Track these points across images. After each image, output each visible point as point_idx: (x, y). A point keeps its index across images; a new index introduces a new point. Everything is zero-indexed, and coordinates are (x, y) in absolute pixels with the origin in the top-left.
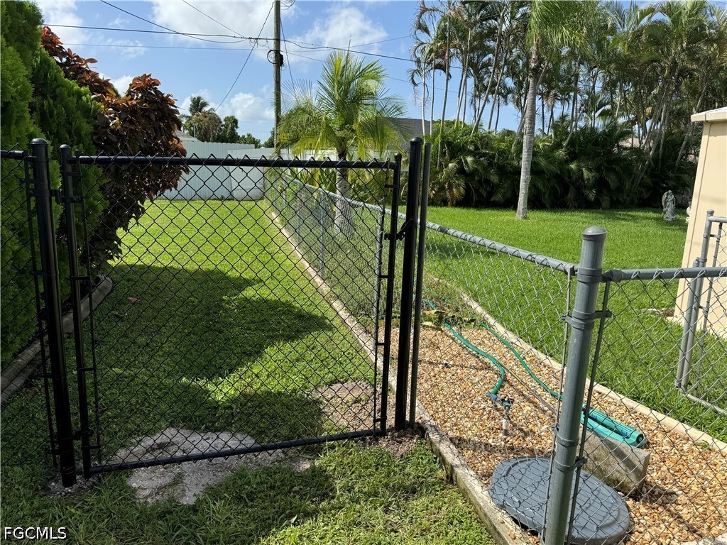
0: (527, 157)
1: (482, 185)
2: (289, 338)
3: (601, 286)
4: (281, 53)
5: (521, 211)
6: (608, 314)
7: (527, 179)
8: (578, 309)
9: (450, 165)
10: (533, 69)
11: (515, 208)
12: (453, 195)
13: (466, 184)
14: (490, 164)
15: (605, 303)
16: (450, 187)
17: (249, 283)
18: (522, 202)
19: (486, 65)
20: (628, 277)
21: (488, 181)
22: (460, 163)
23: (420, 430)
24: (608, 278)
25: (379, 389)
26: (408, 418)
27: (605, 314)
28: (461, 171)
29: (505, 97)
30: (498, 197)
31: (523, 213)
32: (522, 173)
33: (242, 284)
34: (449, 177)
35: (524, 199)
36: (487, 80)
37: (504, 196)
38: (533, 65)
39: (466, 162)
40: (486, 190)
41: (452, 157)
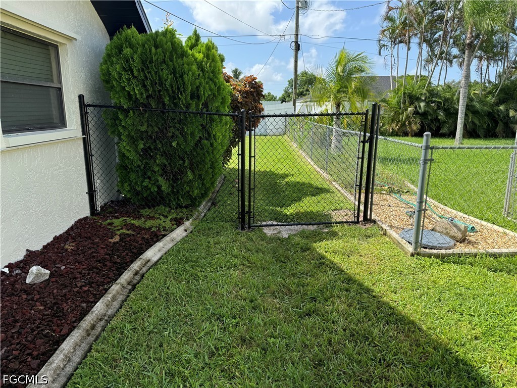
0: (463, 103)
1: (432, 122)
2: (313, 195)
3: (430, 151)
4: (299, 43)
5: (458, 139)
6: (433, 160)
7: (463, 117)
8: (422, 158)
9: (409, 109)
10: (468, 44)
11: (454, 137)
12: (412, 130)
13: (421, 121)
14: (439, 108)
15: (431, 156)
16: (410, 123)
17: (287, 176)
18: (459, 133)
19: (437, 40)
20: (439, 148)
21: (437, 119)
22: (416, 108)
23: (374, 222)
24: (432, 148)
25: (356, 212)
26: (368, 217)
27: (432, 160)
28: (416, 113)
29: (451, 62)
30: (445, 130)
31: (459, 140)
32: (459, 114)
33: (284, 176)
34: (408, 117)
35: (461, 131)
36: (437, 50)
37: (448, 130)
38: (468, 41)
39: (420, 107)
40: (435, 125)
41: (411, 103)
